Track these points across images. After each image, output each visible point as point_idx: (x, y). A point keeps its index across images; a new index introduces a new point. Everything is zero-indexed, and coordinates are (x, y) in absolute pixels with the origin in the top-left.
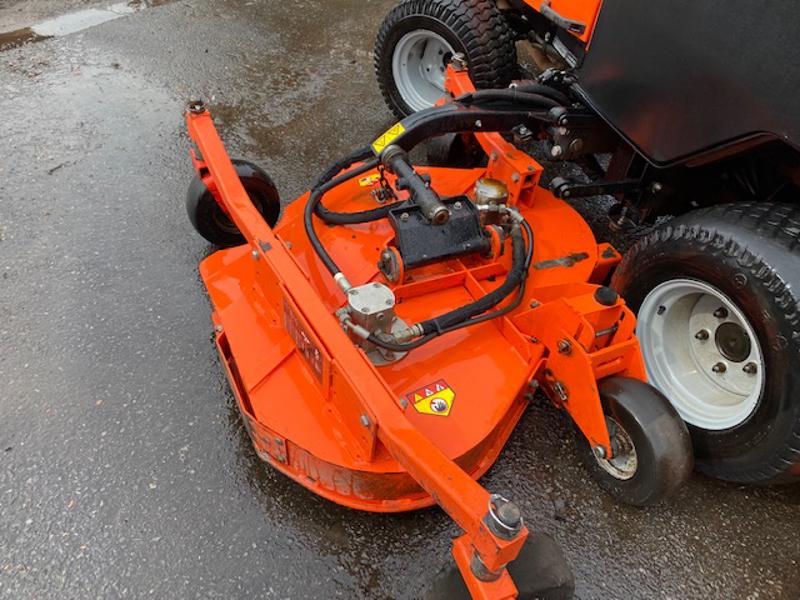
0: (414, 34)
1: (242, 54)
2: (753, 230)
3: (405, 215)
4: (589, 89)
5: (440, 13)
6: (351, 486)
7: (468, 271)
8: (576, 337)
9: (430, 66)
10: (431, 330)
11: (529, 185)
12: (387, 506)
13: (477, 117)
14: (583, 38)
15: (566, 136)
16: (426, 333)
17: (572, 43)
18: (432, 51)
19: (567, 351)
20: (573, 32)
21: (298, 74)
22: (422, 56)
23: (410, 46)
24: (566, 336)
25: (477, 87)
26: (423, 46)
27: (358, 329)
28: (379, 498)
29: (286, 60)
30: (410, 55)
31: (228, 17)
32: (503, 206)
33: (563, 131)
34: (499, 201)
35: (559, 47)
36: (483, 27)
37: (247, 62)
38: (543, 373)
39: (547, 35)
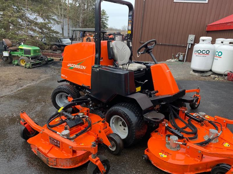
0: (59, 94)
1: (19, 106)
2: (118, 106)
3: (67, 120)
4: (93, 95)
5: (64, 90)
6: (70, 163)
7: (81, 127)
8: (101, 129)
9: (63, 99)
10: (77, 135)
11: (88, 112)
12: (77, 166)
13: (76, 103)
14: (90, 88)
15: (91, 103)
16: (76, 136)
17: (89, 90)
18: (63, 96)
19: (100, 132)
20: (88, 88)
21: (33, 107)
22: (61, 98)
23: (59, 96)
24: (99, 130)
25: (74, 99)
26: (61, 96)
27: (64, 137)
28: (75, 165)
29: (30, 105)
30: (59, 98)
31: (12, 100)
32: (84, 115)
33: (91, 102)
34: (83, 115)
35: (87, 91)
36: (72, 90)
37: (21, 107)
38: (98, 138)
39: (84, 89)
